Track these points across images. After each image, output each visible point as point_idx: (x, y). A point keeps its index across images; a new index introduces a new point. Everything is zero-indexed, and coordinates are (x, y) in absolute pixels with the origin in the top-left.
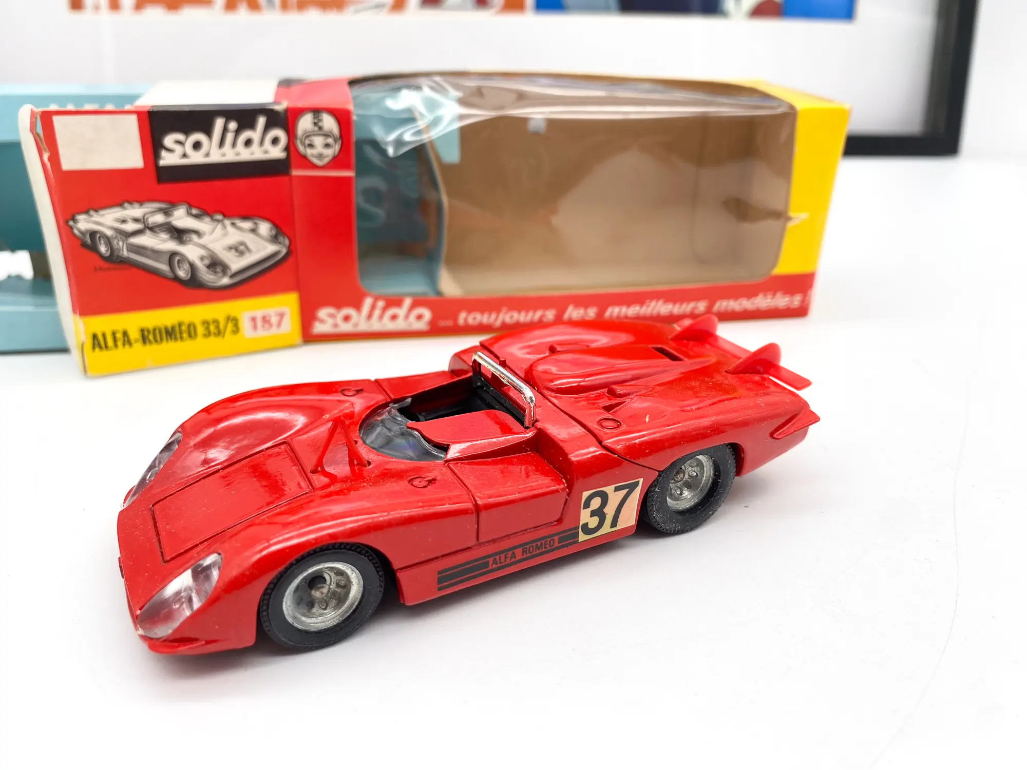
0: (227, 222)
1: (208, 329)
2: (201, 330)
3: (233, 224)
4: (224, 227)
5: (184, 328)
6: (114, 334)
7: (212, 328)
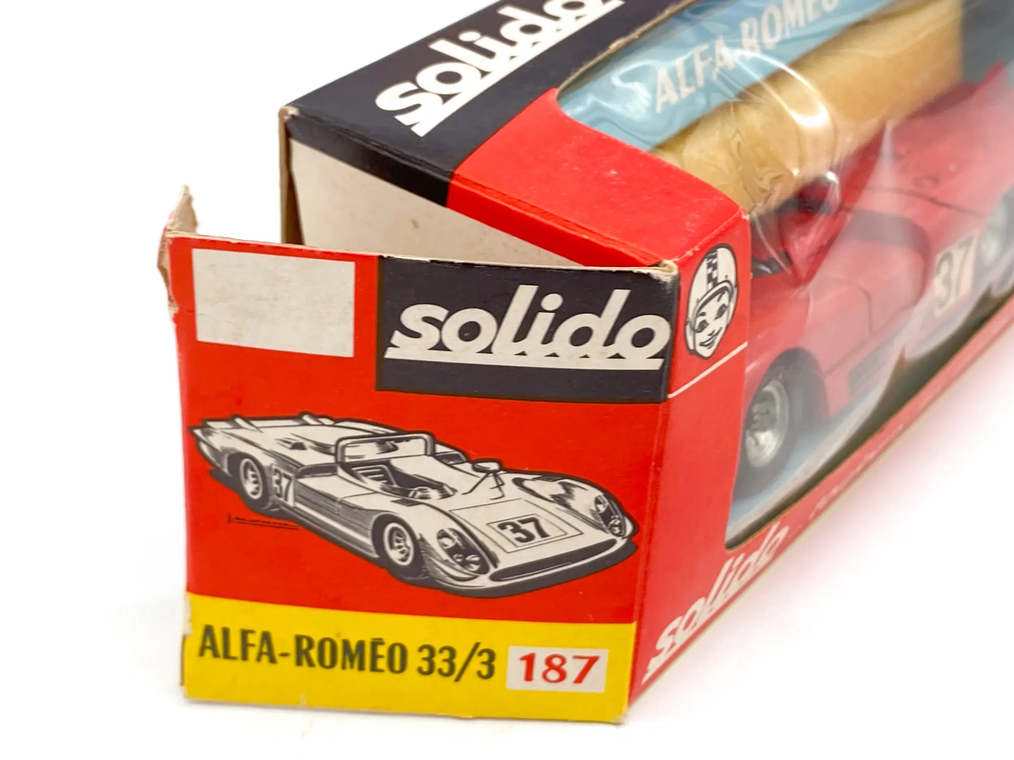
0: (507, 478)
1: (430, 660)
2: (416, 660)
3: (518, 482)
4: (500, 485)
5: (382, 650)
6: (245, 634)
7: (440, 661)
